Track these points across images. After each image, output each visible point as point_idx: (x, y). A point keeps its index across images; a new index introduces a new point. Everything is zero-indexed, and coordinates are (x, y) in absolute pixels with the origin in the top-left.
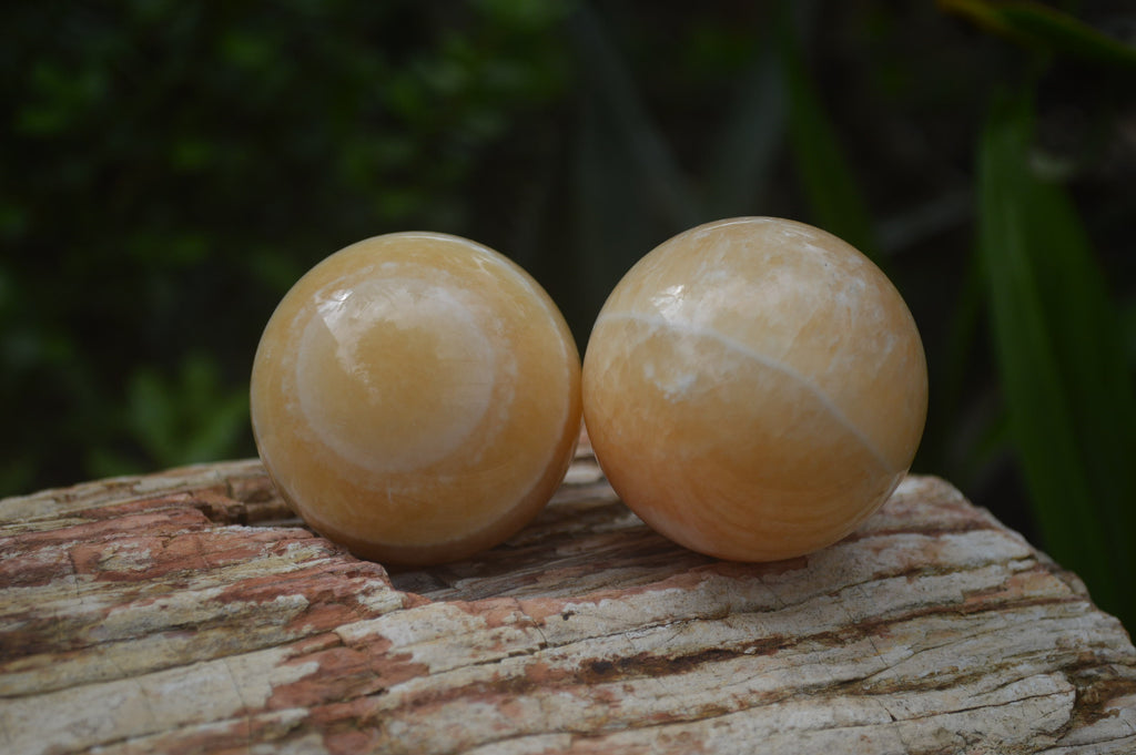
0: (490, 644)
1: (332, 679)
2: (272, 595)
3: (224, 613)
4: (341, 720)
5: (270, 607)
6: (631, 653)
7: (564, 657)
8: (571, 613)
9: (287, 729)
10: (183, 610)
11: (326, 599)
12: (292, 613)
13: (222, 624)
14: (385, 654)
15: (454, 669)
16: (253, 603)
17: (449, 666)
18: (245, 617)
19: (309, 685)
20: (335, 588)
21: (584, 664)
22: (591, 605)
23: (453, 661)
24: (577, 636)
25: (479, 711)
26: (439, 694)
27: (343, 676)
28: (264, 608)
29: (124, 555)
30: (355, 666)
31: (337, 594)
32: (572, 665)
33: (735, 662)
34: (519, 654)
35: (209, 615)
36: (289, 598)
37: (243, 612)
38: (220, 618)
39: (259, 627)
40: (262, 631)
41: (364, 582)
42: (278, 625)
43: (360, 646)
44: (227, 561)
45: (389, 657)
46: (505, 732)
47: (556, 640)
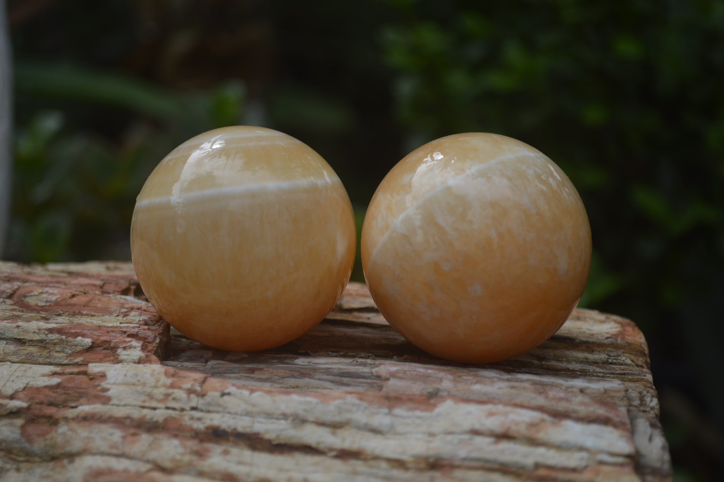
0: (161, 397)
1: (63, 391)
2: (76, 335)
3: (46, 338)
4: (44, 417)
5: (71, 342)
6: (248, 430)
7: (199, 419)
8: (229, 394)
9: (8, 411)
10: (26, 331)
11: (105, 346)
12: (79, 348)
13: (41, 345)
14: (98, 385)
15: (125, 405)
16: (64, 337)
17: (122, 403)
18: (55, 344)
19: (47, 392)
20: (113, 341)
21: (208, 428)
22: (246, 393)
23: (130, 400)
24: (220, 409)
25: (111, 434)
26: (101, 417)
27: (69, 392)
28: (67, 342)
29: (44, 295)
30: (80, 388)
31: (112, 345)
32: (200, 426)
33: (316, 459)
34: (174, 409)
35: (37, 337)
36: (83, 339)
37: (56, 341)
38: (41, 341)
39: (57, 352)
40: (57, 355)
41: (131, 341)
42: (67, 353)
43: (92, 378)
44: (89, 312)
45: (99, 388)
46: (114, 451)
47: (204, 408)
